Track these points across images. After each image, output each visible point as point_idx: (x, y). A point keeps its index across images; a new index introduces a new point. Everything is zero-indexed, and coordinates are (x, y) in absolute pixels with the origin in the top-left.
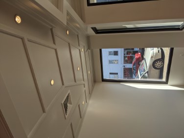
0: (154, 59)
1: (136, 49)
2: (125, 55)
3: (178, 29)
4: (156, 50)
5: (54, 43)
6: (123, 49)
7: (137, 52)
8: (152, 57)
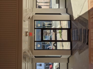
0: (56, 68)
1: (50, 63)
2: (45, 66)
3: (59, 57)
4: (57, 64)
5: (26, 61)
6: (44, 63)
7: (50, 64)
8: (56, 67)
